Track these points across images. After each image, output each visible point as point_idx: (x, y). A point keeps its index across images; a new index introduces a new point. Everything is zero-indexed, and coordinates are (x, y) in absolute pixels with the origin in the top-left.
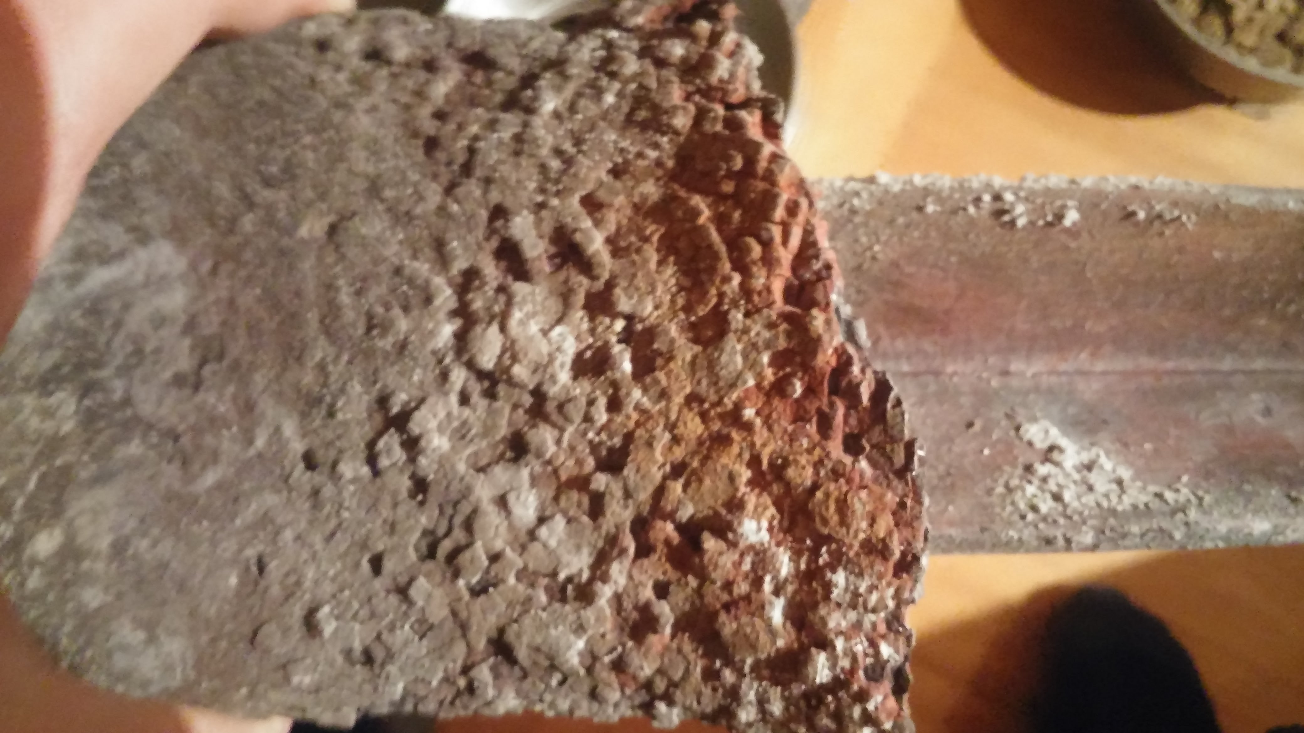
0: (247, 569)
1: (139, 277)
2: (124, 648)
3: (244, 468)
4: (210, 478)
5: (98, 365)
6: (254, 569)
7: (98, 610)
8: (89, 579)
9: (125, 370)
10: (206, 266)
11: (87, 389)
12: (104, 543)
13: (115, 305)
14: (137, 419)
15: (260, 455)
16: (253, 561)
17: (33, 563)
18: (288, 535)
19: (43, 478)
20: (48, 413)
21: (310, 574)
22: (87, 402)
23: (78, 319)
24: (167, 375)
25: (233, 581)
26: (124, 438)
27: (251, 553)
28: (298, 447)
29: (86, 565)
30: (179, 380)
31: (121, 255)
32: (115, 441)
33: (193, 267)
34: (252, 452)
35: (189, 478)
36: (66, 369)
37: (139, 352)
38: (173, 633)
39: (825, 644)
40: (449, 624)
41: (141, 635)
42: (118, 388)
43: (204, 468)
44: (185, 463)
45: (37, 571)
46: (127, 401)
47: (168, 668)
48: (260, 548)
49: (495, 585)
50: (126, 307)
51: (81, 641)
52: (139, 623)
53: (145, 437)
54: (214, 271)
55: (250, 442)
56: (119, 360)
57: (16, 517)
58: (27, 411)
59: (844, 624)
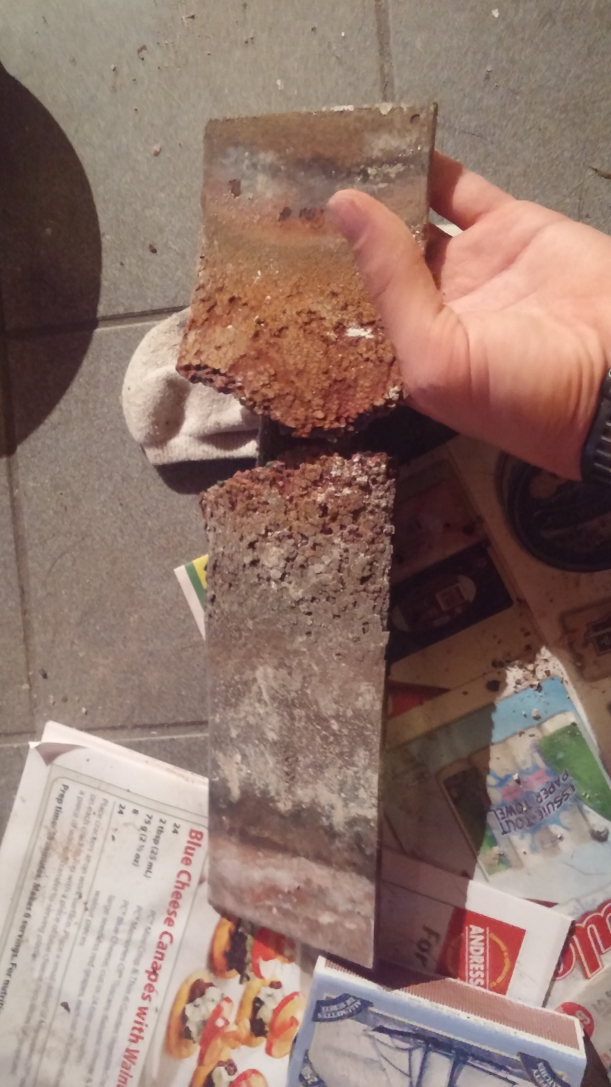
0: (340, 659)
1: (265, 683)
2: (364, 705)
3: (312, 656)
4: (316, 668)
5: (287, 699)
6: (340, 657)
7: (353, 711)
8: (344, 712)
9: (288, 692)
10: (261, 660)
11: (294, 704)
12: (335, 706)
13: (272, 692)
14: (301, 690)
15: (308, 650)
16: (338, 657)
17: (340, 731)
18: (330, 644)
19: (318, 724)
20: (300, 718)
21: (340, 639)
22: (297, 706)
23: (276, 705)
24: (288, 677)
25: (343, 665)
26: (306, 694)
27: (335, 658)
28: (305, 638)
29: (341, 713)
30: (290, 674)
31: (259, 688)
32: (307, 698)
33: (262, 665)
34: (307, 653)
35: (315, 675)
36: (288, 710)
37: (284, 686)
38: (359, 688)
39: (354, 478)
40: (355, 596)
41: (360, 698)
42: (293, 694)
43: (313, 669)
44: (311, 676)
45: (343, 730)
46: (297, 692)
47: (369, 691)
48: (334, 655)
49: (343, 580)
50: (272, 688)
51: (362, 719)
52: (356, 699)
53: (307, 688)
54: (262, 658)
55: (304, 652)
56: (286, 693)
57: (328, 735)
58: (299, 725)
59: (348, 472)
